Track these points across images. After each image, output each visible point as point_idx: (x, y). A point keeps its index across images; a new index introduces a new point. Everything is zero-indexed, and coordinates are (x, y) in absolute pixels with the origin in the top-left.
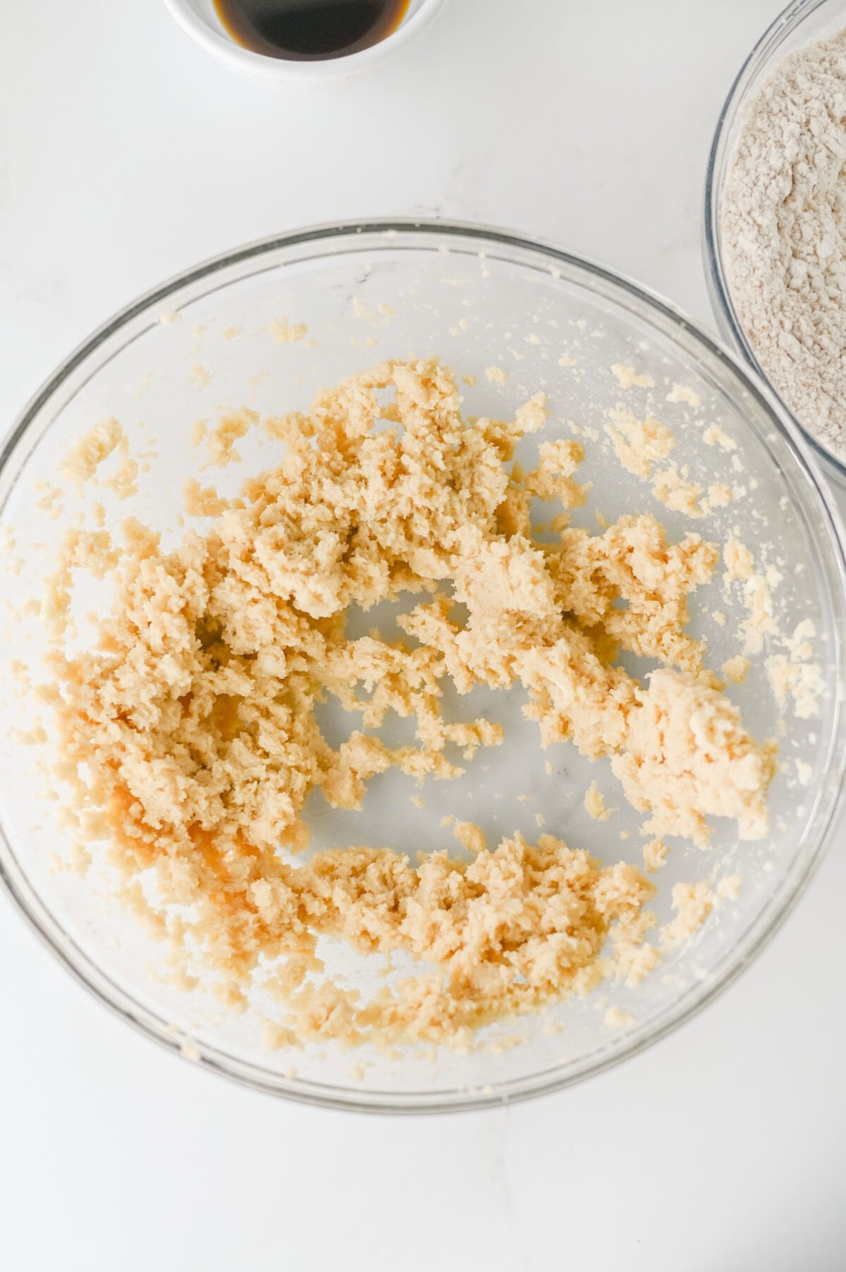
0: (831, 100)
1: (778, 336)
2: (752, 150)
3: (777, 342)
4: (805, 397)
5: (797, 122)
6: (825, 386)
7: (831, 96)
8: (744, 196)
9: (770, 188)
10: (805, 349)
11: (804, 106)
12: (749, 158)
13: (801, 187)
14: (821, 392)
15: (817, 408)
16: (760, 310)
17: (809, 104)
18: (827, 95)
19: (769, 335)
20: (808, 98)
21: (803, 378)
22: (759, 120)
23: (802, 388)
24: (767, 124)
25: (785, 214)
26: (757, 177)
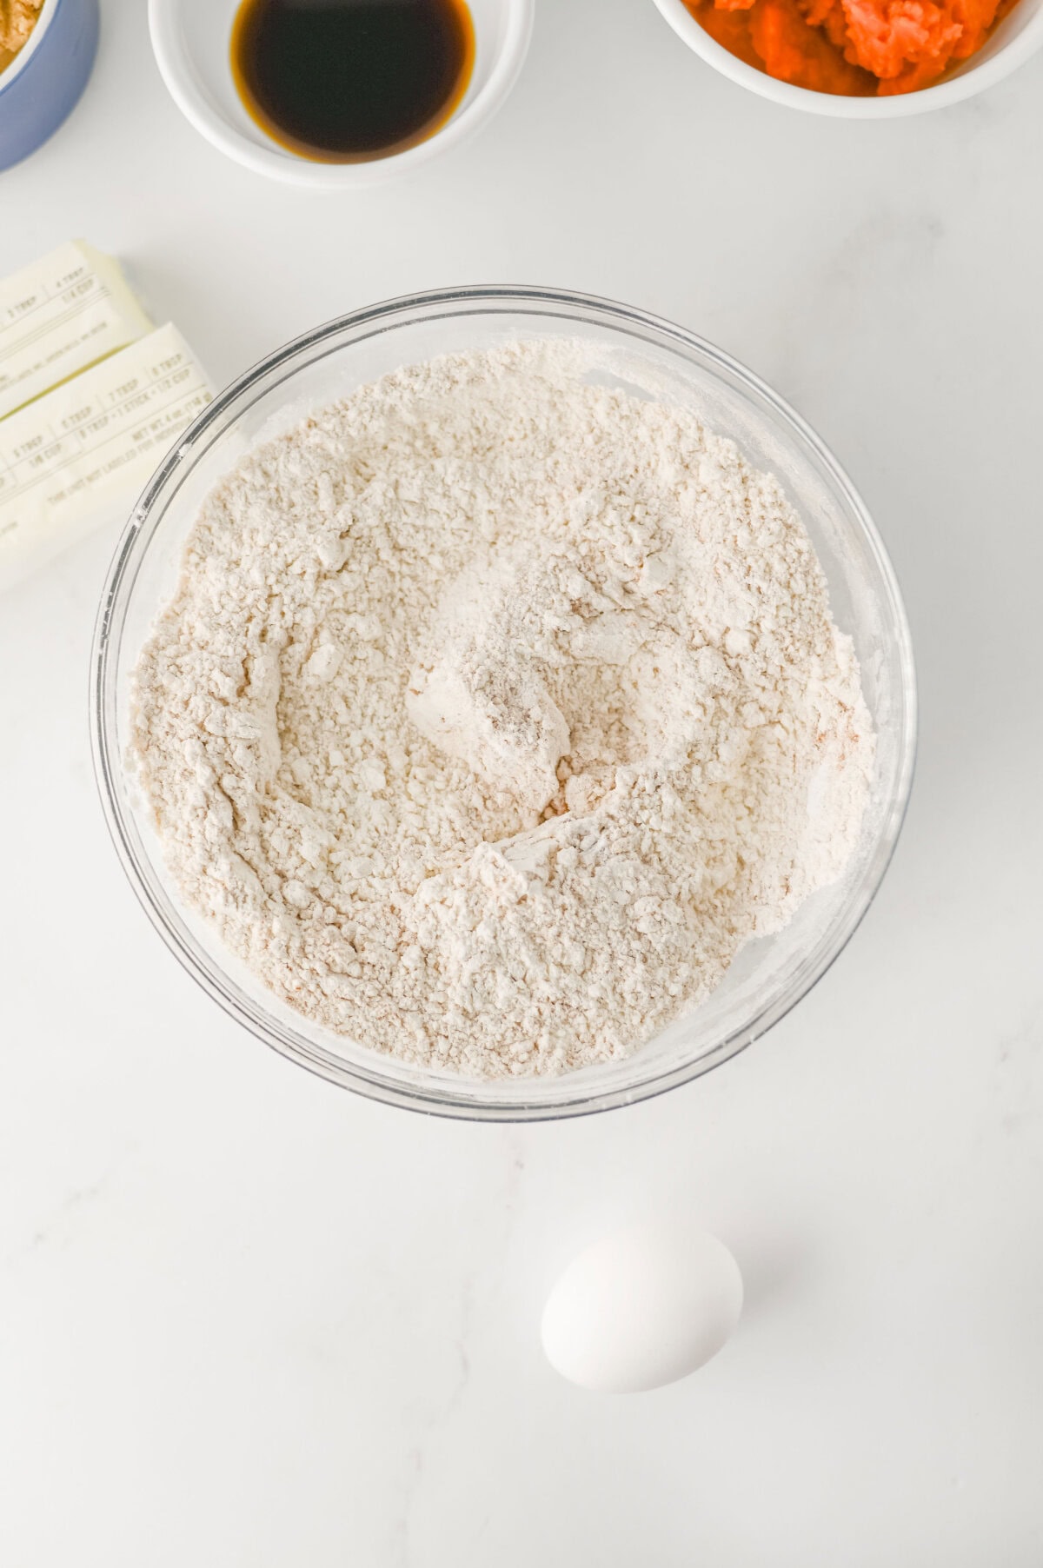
0: (212, 685)
1: (318, 986)
2: (164, 796)
3: (323, 992)
4: (389, 1030)
5: (191, 737)
6: (401, 1005)
7: (209, 679)
8: (188, 857)
9: (207, 833)
10: (355, 982)
11: (188, 712)
12: (167, 808)
13: (241, 803)
14: (401, 1015)
15: (410, 1033)
16: (282, 971)
17: (191, 705)
18: (203, 681)
19: (309, 991)
20: (186, 699)
21: (373, 1013)
22: (150, 759)
23: (379, 1023)
24: (162, 758)
25: (243, 844)
26: (188, 826)
